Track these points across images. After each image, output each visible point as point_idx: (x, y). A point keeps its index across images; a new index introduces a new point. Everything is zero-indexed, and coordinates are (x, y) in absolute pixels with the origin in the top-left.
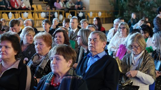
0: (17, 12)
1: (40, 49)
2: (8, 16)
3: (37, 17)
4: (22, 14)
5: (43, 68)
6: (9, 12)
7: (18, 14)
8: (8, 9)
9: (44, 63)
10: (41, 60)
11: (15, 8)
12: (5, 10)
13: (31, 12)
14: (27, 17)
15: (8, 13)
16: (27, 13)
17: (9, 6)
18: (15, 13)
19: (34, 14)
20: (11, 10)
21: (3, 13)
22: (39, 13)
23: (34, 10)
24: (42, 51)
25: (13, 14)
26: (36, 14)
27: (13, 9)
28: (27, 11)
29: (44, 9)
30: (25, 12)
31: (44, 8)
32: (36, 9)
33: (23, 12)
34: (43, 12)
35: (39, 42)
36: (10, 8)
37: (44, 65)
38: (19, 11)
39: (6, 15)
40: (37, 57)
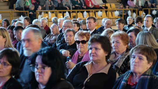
0: (91, 11)
1: (116, 47)
2: (83, 15)
3: (111, 16)
4: (96, 13)
5: (119, 67)
6: (84, 11)
7: (92, 13)
8: (83, 9)
9: (120, 62)
10: (117, 58)
11: (90, 7)
12: (80, 9)
13: (105, 11)
14: (101, 16)
15: (82, 12)
16: (101, 12)
17: (84, 5)
18: (90, 12)
19: (107, 13)
20: (86, 9)
21: (78, 12)
22: (112, 11)
23: (108, 9)
24: (119, 49)
25: (88, 13)
26: (110, 13)
27: (88, 8)
28: (101, 10)
29: (118, 8)
30: (99, 11)
31: (117, 6)
32: (110, 7)
33: (97, 11)
34: (116, 11)
35: (116, 41)
36: (85, 7)
37: (120, 64)
38: (94, 10)
39: (81, 14)
40: (114, 55)
